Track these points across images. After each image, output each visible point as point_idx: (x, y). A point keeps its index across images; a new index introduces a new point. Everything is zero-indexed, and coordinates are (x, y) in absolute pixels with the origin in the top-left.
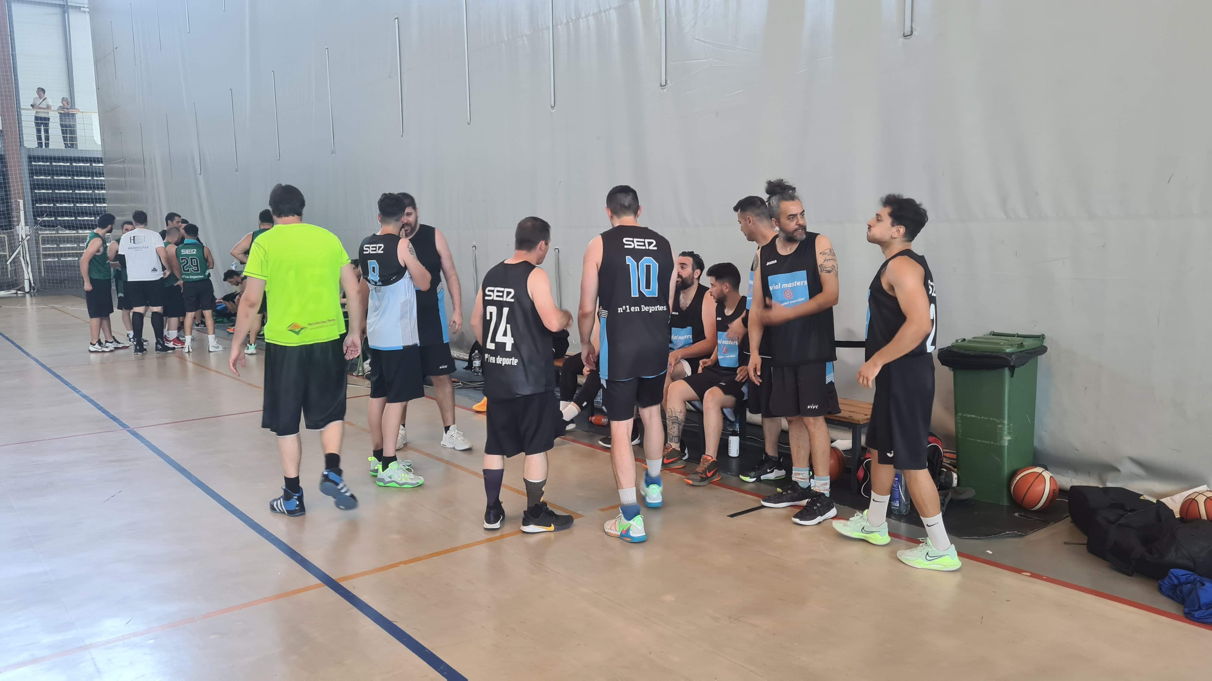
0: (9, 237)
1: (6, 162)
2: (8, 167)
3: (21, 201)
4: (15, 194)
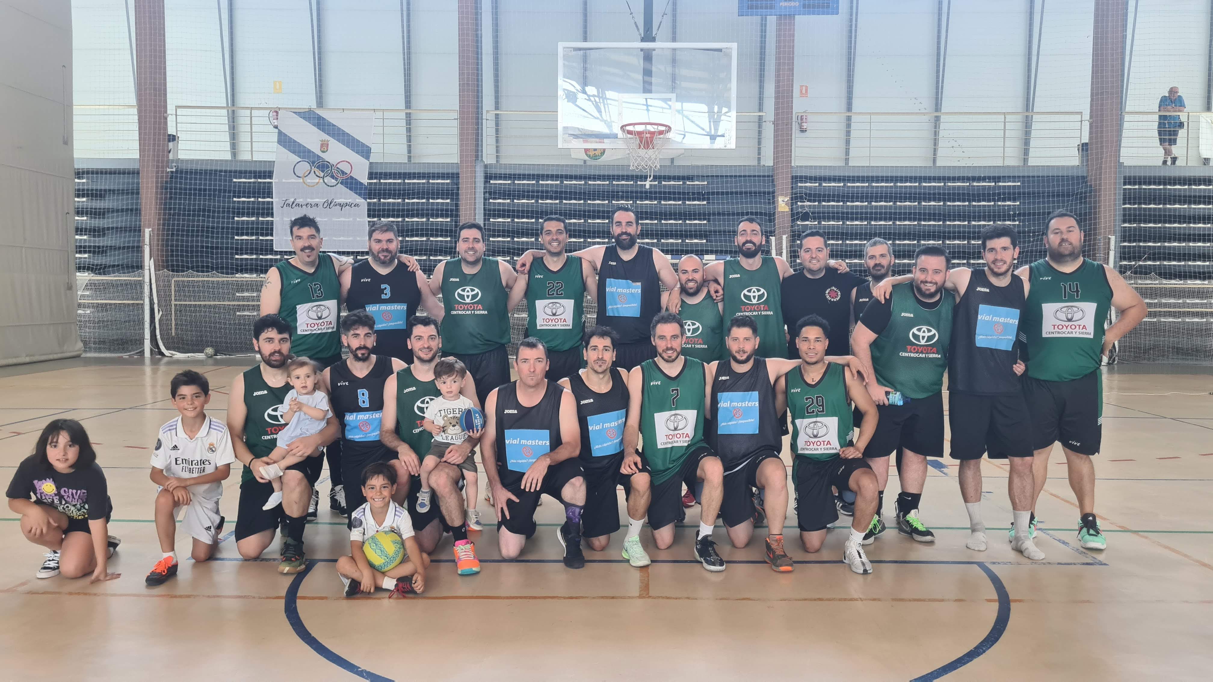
1: (1091, 186)
2: (1095, 191)
3: (1113, 238)
4: (1105, 228)
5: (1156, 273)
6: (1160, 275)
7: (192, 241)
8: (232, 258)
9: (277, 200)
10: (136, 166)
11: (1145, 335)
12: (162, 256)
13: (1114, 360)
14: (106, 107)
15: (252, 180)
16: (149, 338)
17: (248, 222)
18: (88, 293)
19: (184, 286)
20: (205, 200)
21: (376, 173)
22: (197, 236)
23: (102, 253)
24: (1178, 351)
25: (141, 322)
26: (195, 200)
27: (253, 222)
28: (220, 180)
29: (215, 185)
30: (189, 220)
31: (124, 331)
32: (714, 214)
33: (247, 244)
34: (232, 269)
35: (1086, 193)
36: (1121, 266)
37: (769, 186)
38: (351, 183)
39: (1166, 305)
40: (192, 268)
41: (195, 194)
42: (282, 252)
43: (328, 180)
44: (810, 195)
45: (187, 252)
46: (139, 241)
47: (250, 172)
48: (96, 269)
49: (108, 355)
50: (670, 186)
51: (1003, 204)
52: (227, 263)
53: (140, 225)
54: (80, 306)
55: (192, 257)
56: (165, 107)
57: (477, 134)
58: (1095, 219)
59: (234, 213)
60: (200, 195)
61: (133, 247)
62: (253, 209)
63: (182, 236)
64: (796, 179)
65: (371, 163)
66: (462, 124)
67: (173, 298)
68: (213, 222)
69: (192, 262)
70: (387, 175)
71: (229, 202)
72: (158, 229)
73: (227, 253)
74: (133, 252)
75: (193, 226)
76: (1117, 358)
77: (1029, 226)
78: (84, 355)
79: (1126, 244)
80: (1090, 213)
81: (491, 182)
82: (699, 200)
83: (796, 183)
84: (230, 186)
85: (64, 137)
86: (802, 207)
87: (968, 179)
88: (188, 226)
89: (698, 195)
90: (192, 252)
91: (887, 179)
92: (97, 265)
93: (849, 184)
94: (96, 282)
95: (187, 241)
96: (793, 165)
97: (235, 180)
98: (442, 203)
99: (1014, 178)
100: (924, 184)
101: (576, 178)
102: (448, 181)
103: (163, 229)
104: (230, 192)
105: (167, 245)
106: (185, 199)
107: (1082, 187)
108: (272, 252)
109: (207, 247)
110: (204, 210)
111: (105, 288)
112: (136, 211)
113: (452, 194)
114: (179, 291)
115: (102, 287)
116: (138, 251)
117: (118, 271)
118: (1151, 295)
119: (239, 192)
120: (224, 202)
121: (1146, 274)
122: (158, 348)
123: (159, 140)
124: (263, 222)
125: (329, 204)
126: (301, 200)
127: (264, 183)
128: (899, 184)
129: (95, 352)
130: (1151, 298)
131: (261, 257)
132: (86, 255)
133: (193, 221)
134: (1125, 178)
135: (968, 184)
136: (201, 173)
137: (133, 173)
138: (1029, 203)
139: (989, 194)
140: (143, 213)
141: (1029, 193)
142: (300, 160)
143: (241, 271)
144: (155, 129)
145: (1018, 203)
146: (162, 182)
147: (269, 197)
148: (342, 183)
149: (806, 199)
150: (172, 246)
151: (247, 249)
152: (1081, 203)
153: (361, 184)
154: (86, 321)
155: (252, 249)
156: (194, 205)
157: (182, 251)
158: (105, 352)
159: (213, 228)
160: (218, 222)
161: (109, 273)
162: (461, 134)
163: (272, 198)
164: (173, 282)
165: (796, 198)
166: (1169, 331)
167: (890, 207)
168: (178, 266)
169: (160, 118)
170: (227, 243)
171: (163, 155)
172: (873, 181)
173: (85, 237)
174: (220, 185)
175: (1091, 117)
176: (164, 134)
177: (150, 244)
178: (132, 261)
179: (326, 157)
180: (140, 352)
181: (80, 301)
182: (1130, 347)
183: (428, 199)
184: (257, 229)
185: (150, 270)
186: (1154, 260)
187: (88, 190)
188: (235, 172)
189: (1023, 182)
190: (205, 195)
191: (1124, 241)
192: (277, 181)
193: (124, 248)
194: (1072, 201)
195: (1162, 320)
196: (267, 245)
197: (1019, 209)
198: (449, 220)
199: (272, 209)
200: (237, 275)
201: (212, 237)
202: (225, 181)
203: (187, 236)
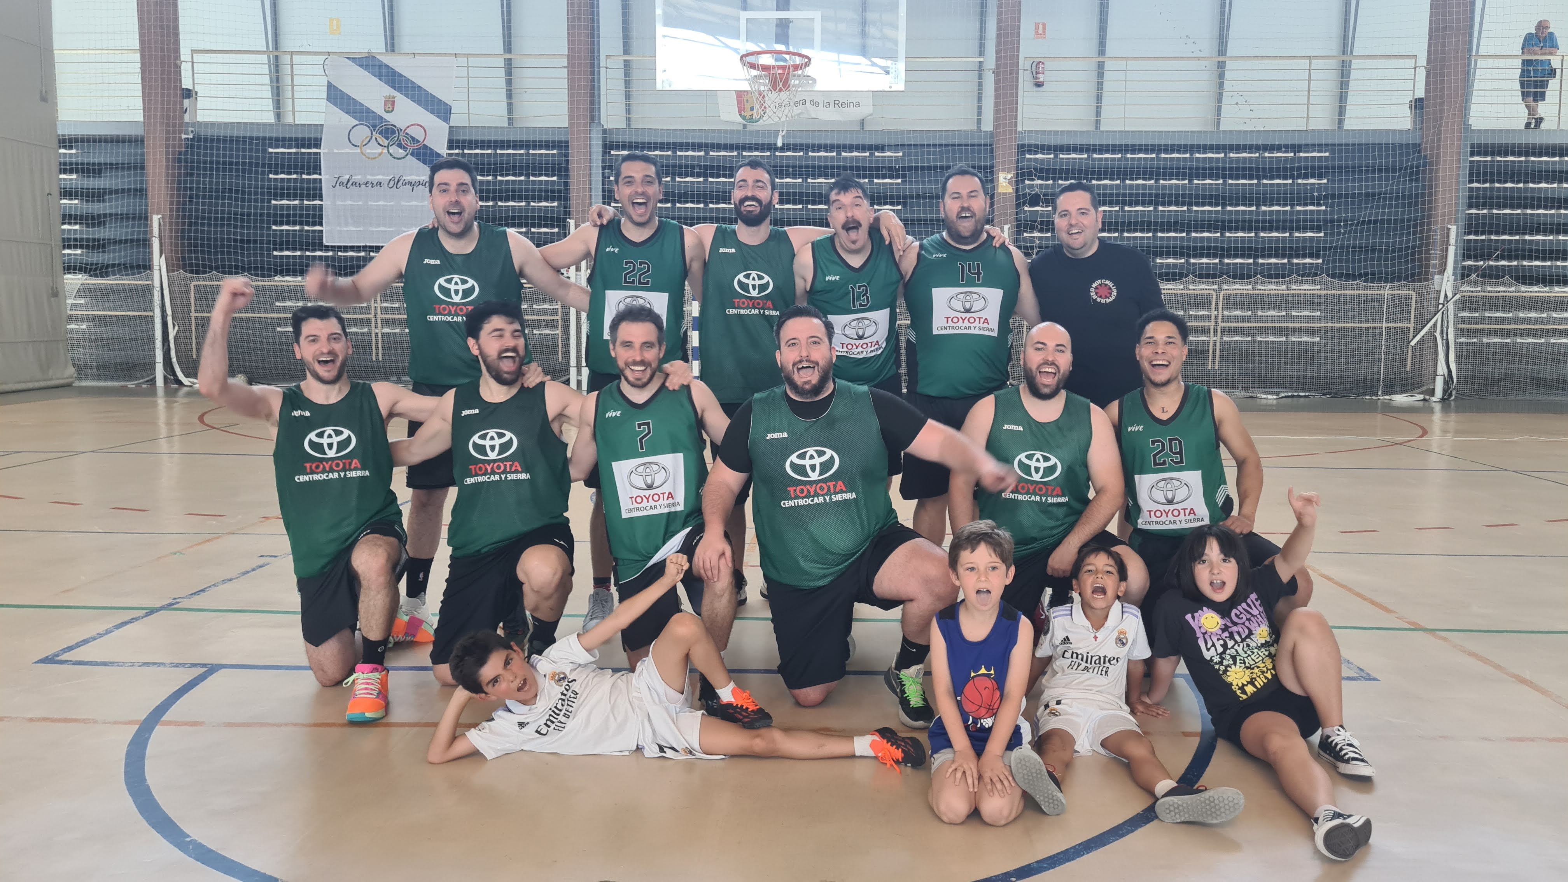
0: (1420, 295)
1: (1425, 156)
2: (1431, 164)
3: (1453, 229)
4: (1443, 215)
5: (1511, 277)
6: (1517, 279)
7: (216, 233)
8: (269, 256)
9: (327, 177)
10: (139, 131)
11: (1494, 361)
12: (176, 252)
13: (1451, 395)
14: (97, 52)
15: (294, 150)
16: (161, 361)
17: (288, 206)
18: (82, 301)
19: (206, 293)
20: (231, 177)
21: (458, 141)
22: (222, 226)
23: (98, 248)
24: (1539, 383)
25: (152, 340)
26: (218, 177)
27: (295, 207)
28: (251, 150)
29: (244, 157)
30: (210, 204)
31: (129, 352)
32: (911, 197)
33: (288, 235)
34: (269, 269)
35: (1418, 167)
36: (1464, 267)
37: (985, 158)
38: (425, 154)
39: (1523, 321)
40: (217, 269)
41: (218, 169)
42: (334, 247)
43: (394, 150)
44: (1041, 170)
45: (209, 246)
46: (145, 232)
47: (290, 139)
48: (91, 269)
49: (109, 384)
50: (851, 158)
51: (1304, 182)
52: (262, 262)
53: (146, 210)
54: (71, 319)
55: (216, 253)
56: (177, 50)
57: (592, 88)
58: (1430, 202)
59: (269, 194)
60: (224, 170)
61: (138, 240)
62: (295, 189)
63: (203, 225)
64: (1024, 149)
65: (450, 127)
66: (571, 73)
67: (193, 309)
68: (243, 207)
69: (216, 260)
70: (472, 144)
71: (263, 180)
72: (171, 216)
73: (262, 249)
74: (138, 246)
75: (216, 212)
76: (1454, 392)
77: (1339, 212)
78: (77, 384)
79: (1472, 237)
80: (1423, 195)
81: (612, 152)
82: (891, 177)
83: (1023, 153)
84: (264, 158)
85: (41, 91)
86: (1031, 187)
87: (1257, 148)
88: (210, 212)
89: (892, 171)
90: (216, 246)
91: (1147, 149)
92: (92, 264)
93: (1095, 156)
94: (92, 287)
95: (209, 232)
96: (1019, 129)
97: (270, 150)
98: (546, 181)
99: (1320, 147)
100: (1197, 155)
101: (726, 147)
102: (555, 152)
103: (178, 217)
104: (263, 166)
105: (183, 238)
106: (205, 175)
107: (1413, 158)
108: (321, 247)
109: (235, 241)
110: (230, 191)
111: (102, 296)
112: (141, 192)
113: (560, 169)
114: (200, 299)
115: (99, 293)
116: (145, 246)
117: (120, 272)
118: (1504, 306)
119: (276, 166)
120: (256, 180)
121: (1497, 277)
122: (174, 373)
123: (169, 96)
124: (308, 207)
125: (396, 183)
126: (359, 177)
127: (309, 154)
128: (1163, 155)
129: (93, 379)
130: (1504, 311)
131: (308, 253)
132: (79, 251)
133: (217, 205)
134: (1472, 146)
135: (1257, 155)
136: (225, 141)
137: (136, 141)
138: (1340, 181)
139: (1285, 169)
140: (150, 193)
141: (1340, 167)
142: (357, 123)
143: (281, 273)
144: (163, 79)
145: (1325, 181)
146: (174, 153)
147: (316, 173)
148: (412, 154)
149: (1036, 175)
150: (189, 238)
151: (288, 243)
152: (1411, 181)
153: (438, 155)
154: (78, 339)
155: (294, 243)
156: (217, 183)
157: (202, 245)
158: (106, 379)
159: (242, 214)
160: (249, 207)
161: (107, 275)
162: (571, 88)
163: (320, 174)
164: (192, 287)
165: (1022, 174)
166: (1527, 356)
167: (1151, 186)
168: (197, 265)
169: (169, 66)
170: (262, 235)
171: (175, 117)
172: (1127, 151)
173: (77, 227)
174: (251, 157)
175: (1429, 62)
176: (175, 87)
177: (160, 236)
178: (138, 259)
179: (389, 117)
180: (151, 380)
181: (69, 312)
182: (1473, 377)
183: (527, 175)
184: (301, 216)
185: (160, 270)
186: (1509, 258)
187: (77, 164)
188: (271, 139)
189: (1333, 152)
190: (231, 170)
191: (1469, 233)
192: (326, 151)
193: (126, 241)
194: (1399, 177)
195: (1519, 340)
196: (314, 238)
197: (1326, 189)
198: (556, 204)
199: (321, 189)
200: (276, 278)
201: (242, 227)
202: (257, 151)
203: (209, 225)
